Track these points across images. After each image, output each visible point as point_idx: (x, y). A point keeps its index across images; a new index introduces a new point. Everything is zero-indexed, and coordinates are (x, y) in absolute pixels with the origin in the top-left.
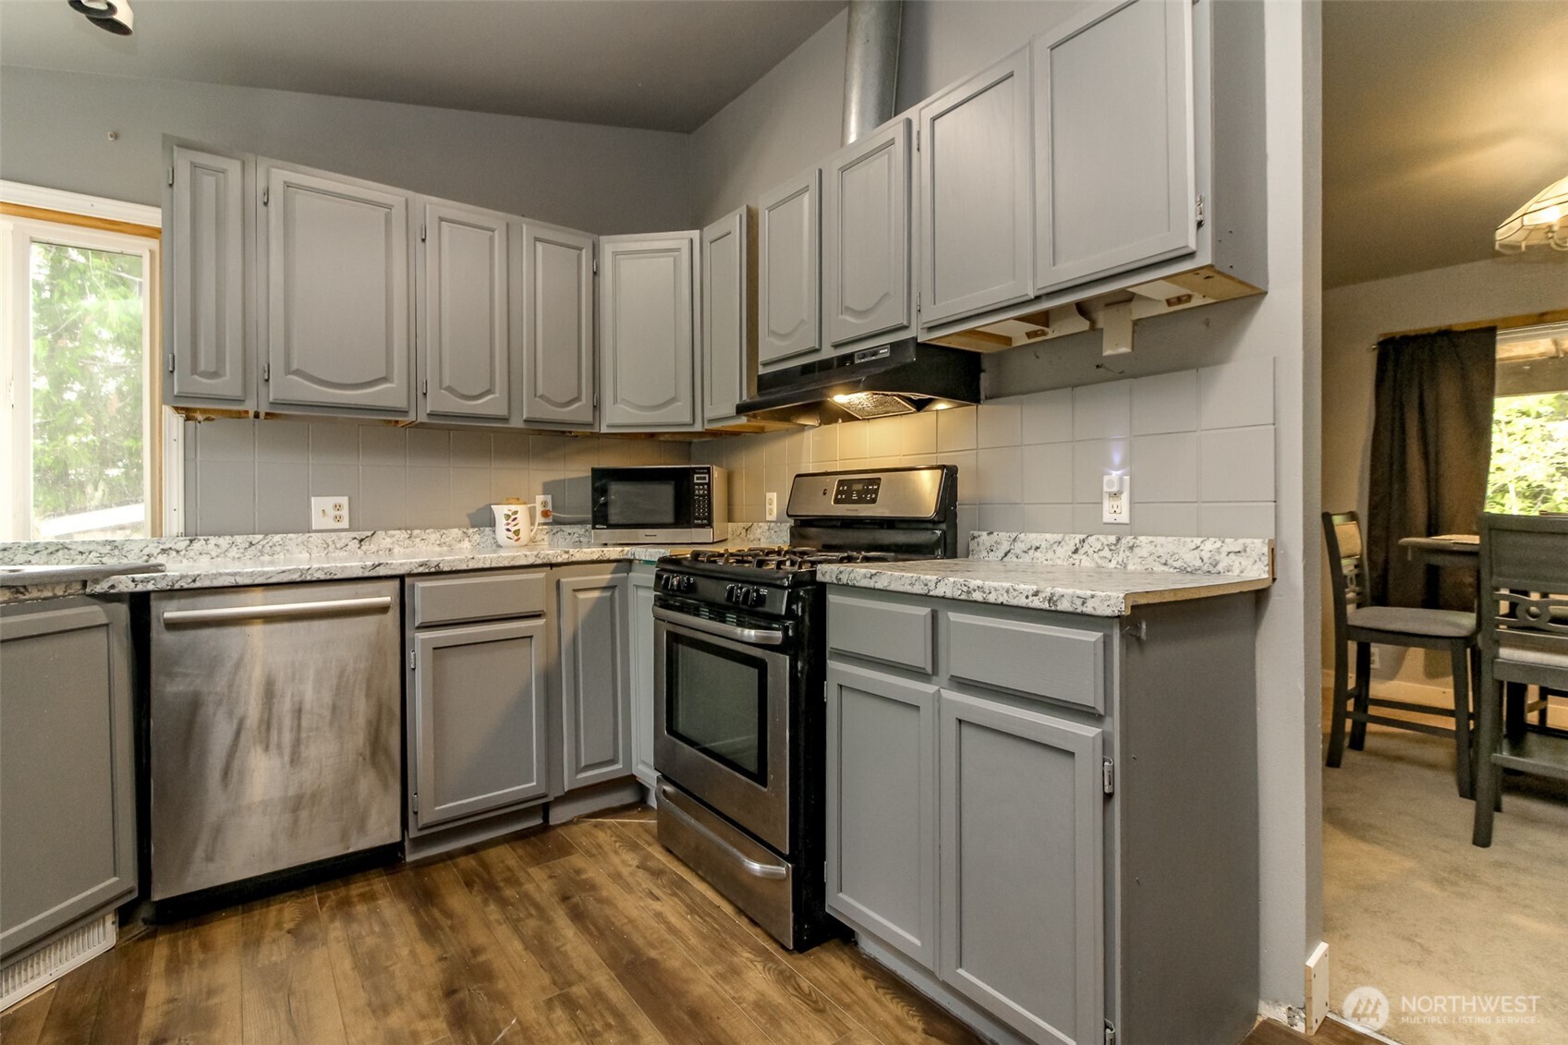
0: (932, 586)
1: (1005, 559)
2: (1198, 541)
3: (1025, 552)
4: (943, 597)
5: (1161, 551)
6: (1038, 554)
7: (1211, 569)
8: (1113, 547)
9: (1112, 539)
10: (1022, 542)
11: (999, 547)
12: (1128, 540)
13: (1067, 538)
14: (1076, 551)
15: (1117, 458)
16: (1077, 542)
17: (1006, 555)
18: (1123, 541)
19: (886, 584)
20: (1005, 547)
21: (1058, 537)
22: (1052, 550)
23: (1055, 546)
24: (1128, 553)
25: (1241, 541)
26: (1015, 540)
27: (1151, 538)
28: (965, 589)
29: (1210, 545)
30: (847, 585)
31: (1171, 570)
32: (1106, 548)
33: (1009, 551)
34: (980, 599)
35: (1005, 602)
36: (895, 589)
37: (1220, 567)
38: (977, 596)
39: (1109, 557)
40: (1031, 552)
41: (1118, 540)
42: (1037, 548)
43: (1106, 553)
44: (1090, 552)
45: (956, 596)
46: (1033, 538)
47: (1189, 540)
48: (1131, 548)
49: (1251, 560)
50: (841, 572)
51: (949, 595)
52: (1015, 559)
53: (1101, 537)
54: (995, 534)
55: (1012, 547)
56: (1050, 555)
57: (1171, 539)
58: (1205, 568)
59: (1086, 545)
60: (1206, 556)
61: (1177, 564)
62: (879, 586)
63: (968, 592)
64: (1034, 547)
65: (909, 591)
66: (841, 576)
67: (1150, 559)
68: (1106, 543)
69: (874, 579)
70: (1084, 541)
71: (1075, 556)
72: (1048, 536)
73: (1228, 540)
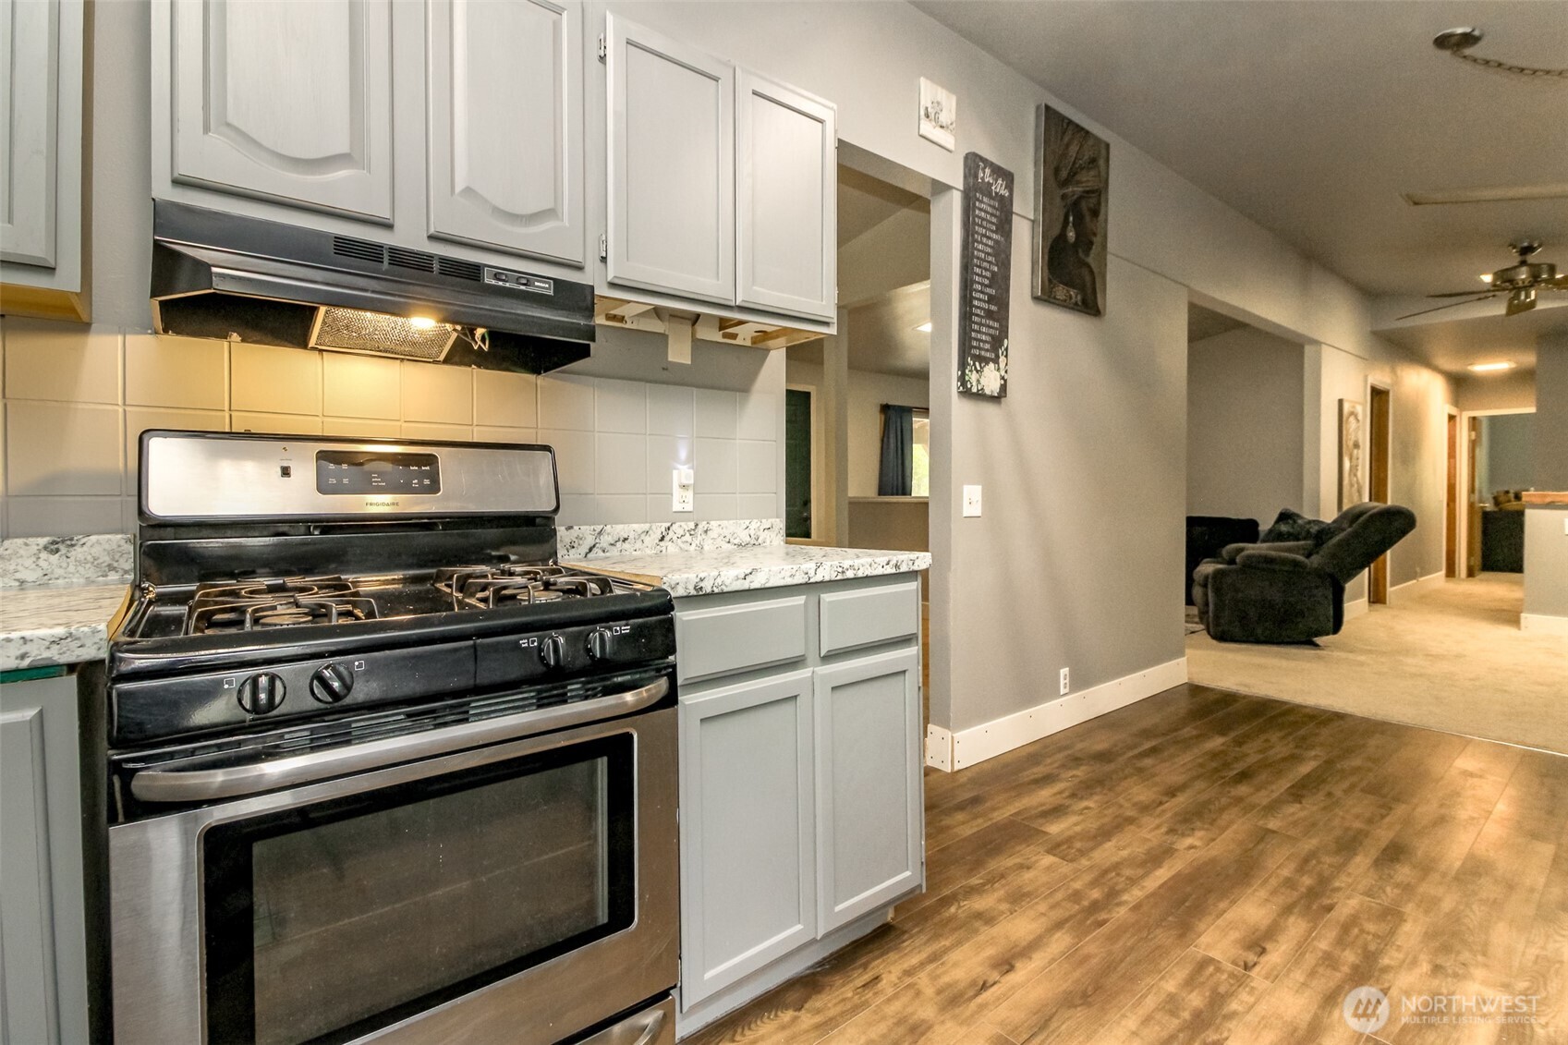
0: (812, 573)
1: (589, 556)
2: (747, 522)
3: (612, 545)
4: (822, 582)
5: (726, 532)
6: (626, 545)
7: (755, 542)
8: (692, 532)
9: (692, 525)
10: (608, 534)
11: (581, 542)
12: (703, 525)
13: (654, 527)
14: (662, 539)
15: (683, 454)
16: (664, 530)
17: (591, 550)
18: (700, 526)
19: (763, 582)
20: (590, 541)
21: (646, 527)
22: (640, 540)
23: (643, 536)
24: (704, 536)
25: (770, 520)
26: (600, 533)
27: (719, 522)
28: (840, 570)
29: (755, 525)
30: (712, 594)
31: (733, 547)
32: (688, 534)
33: (594, 546)
34: (852, 576)
35: (869, 574)
36: (776, 585)
37: (760, 541)
38: (850, 574)
39: (690, 540)
40: (619, 544)
41: (697, 525)
42: (625, 540)
43: (688, 537)
44: (675, 538)
45: (833, 578)
46: (620, 530)
47: (742, 521)
48: (706, 532)
49: (775, 533)
50: (702, 580)
51: (827, 579)
52: (602, 554)
53: (683, 524)
54: (576, 528)
55: (598, 541)
56: (638, 545)
57: (731, 522)
58: (752, 542)
59: (670, 532)
60: (752, 533)
61: (736, 541)
62: (754, 586)
63: (843, 572)
64: (622, 539)
65: (789, 583)
66: (702, 584)
67: (719, 539)
68: (687, 529)
69: (748, 578)
70: (669, 529)
71: (662, 544)
72: (635, 526)
73: (763, 521)
